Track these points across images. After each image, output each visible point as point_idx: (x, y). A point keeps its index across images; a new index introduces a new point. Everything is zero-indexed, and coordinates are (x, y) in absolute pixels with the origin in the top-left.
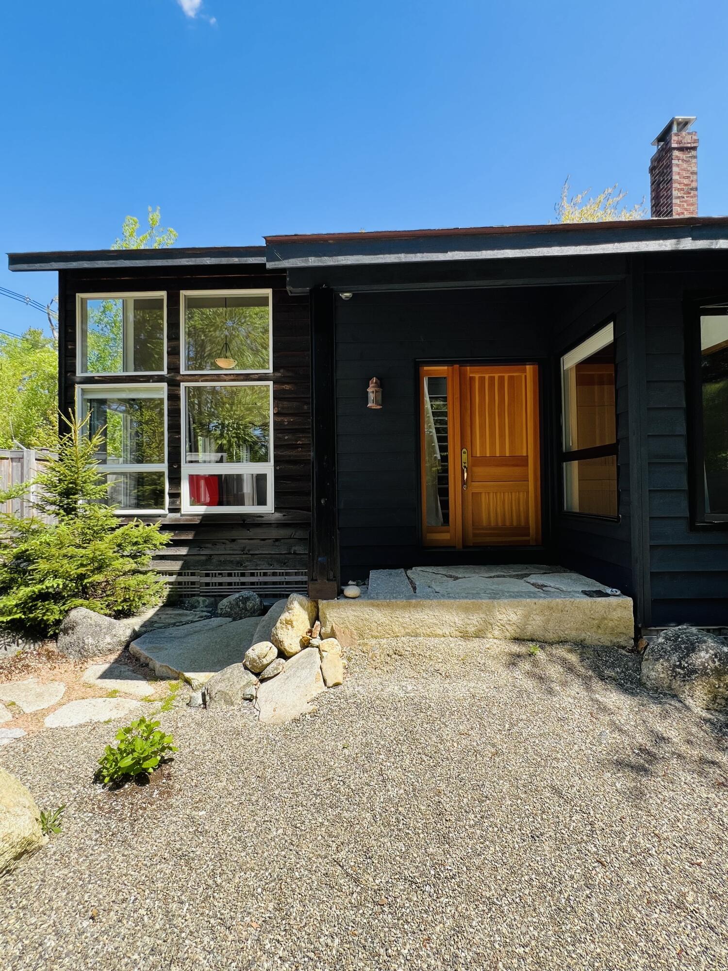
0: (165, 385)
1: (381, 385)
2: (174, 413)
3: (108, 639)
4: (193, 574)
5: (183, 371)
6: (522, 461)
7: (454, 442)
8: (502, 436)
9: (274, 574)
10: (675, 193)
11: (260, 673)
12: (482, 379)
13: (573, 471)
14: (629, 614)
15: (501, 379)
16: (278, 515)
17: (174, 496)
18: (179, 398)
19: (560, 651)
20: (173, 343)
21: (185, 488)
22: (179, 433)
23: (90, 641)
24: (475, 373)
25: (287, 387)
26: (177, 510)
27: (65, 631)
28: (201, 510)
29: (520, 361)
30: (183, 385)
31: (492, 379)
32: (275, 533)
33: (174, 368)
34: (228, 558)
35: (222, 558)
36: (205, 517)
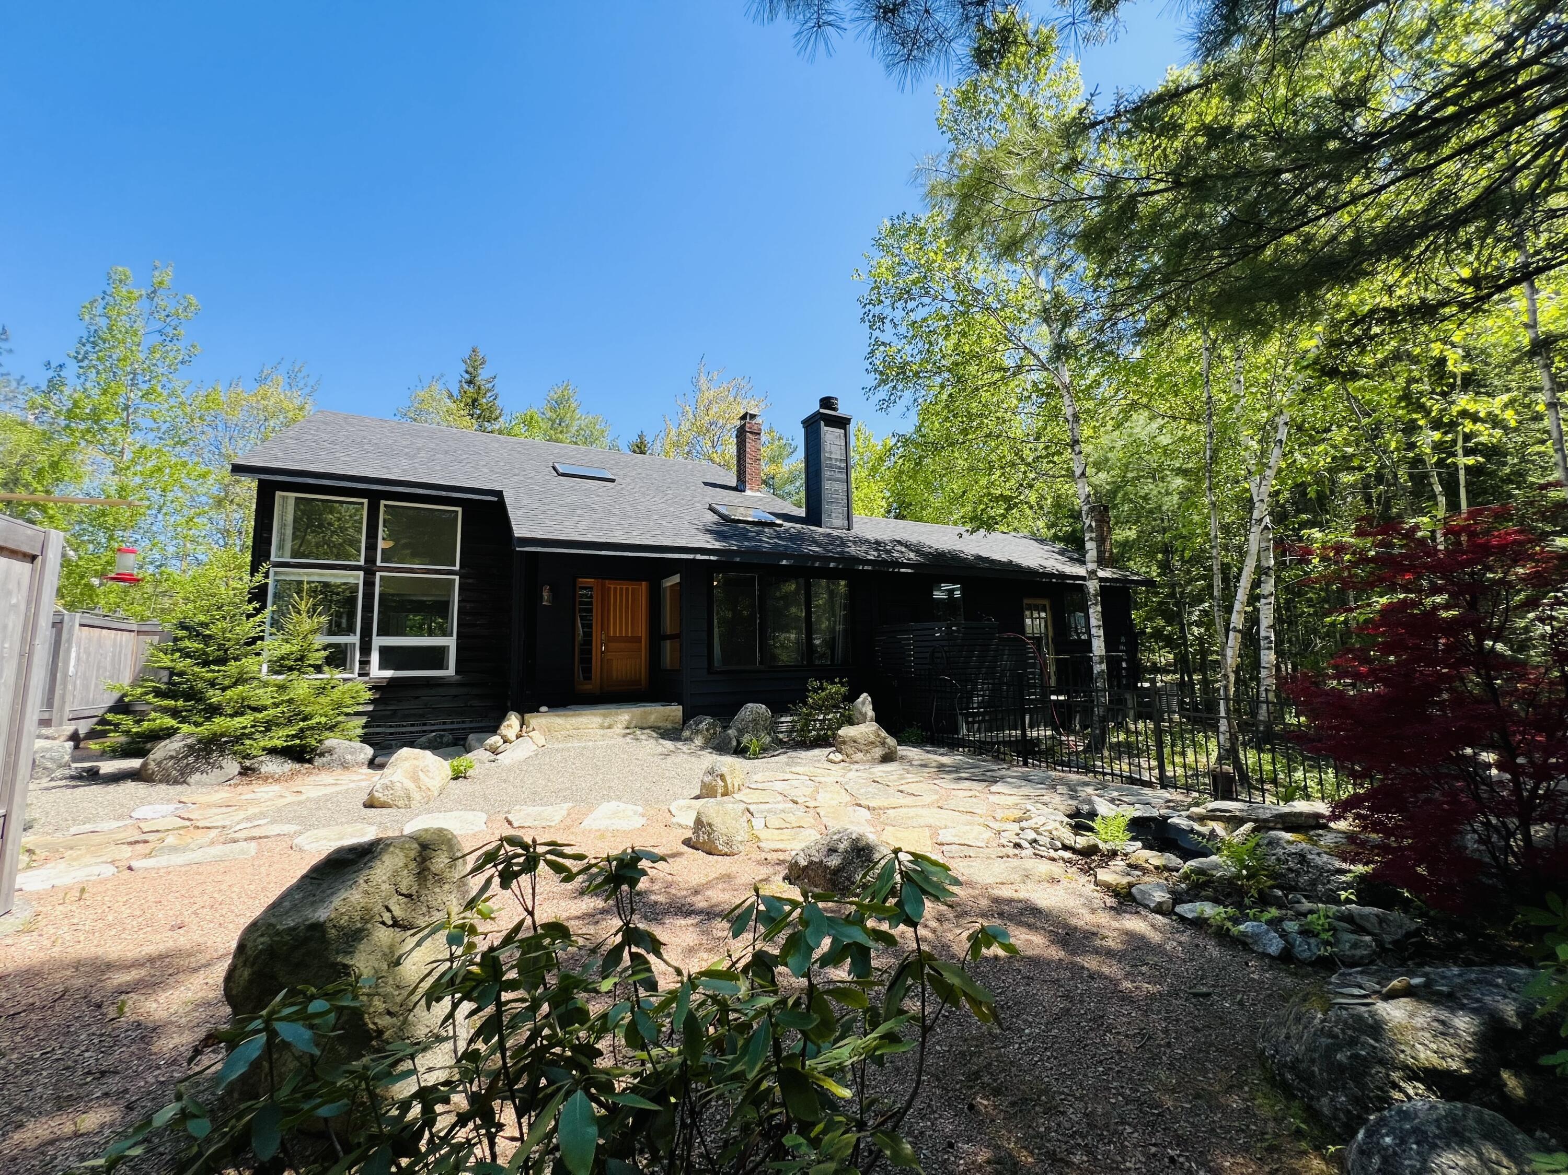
0: (361, 573)
1: (551, 590)
2: (369, 596)
3: (362, 756)
4: (378, 726)
5: (379, 563)
6: (639, 640)
7: (596, 629)
8: (627, 612)
9: (452, 723)
10: (748, 460)
11: (495, 751)
12: (615, 589)
13: (668, 645)
14: (681, 713)
15: (627, 589)
16: (458, 677)
17: (365, 663)
18: (373, 584)
19: (648, 731)
20: (371, 541)
21: (375, 658)
22: (372, 612)
23: (349, 757)
24: (611, 585)
25: (470, 581)
26: (367, 674)
27: (322, 755)
28: (389, 673)
29: (639, 580)
30: (378, 574)
31: (621, 589)
32: (453, 691)
33: (371, 560)
34: (412, 712)
35: (406, 712)
36: (392, 679)
